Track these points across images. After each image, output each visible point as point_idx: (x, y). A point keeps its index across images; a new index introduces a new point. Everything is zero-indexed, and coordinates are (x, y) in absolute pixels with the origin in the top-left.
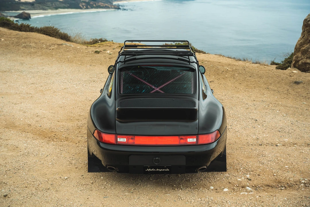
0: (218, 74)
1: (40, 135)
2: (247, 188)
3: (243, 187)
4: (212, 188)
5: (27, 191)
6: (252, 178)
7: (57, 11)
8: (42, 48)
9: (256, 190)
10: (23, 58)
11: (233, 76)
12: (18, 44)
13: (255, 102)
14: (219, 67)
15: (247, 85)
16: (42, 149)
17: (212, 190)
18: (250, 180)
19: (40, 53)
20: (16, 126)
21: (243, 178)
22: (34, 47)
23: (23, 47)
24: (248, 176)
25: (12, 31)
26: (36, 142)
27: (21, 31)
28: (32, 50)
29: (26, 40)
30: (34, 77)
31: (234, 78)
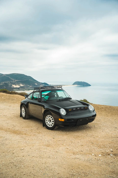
0: (98, 109)
1: (13, 132)
2: (111, 155)
3: (108, 154)
4: (93, 154)
5: (4, 154)
6: (113, 151)
7: (29, 91)
8: (19, 100)
9: (115, 156)
10: (10, 104)
11: (105, 110)
12: (9, 99)
13: (115, 121)
14: (99, 106)
15: (112, 114)
16: (13, 138)
17: (93, 155)
18: (112, 151)
19: (18, 102)
20: (3, 129)
21: (109, 151)
22: (16, 100)
23: (11, 100)
24: (111, 150)
25: (7, 94)
26: (11, 135)
27: (11, 94)
28: (15, 101)
29: (13, 97)
30: (14, 111)
31: (106, 111)
